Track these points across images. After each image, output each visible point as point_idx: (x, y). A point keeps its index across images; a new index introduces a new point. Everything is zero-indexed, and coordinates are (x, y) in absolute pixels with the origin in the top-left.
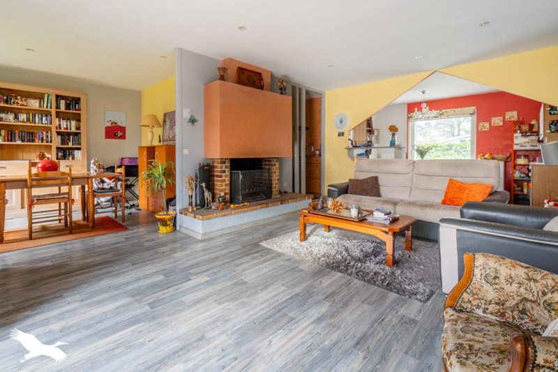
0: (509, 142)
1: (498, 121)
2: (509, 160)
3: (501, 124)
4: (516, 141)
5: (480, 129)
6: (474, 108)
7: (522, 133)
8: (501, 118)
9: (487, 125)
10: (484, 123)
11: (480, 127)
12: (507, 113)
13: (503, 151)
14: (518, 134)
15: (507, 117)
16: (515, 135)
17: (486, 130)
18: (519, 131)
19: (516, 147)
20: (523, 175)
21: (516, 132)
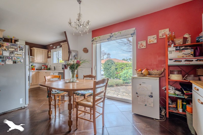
0: (162, 58)
1: (152, 39)
2: (163, 75)
3: (155, 41)
4: (170, 56)
5: (139, 47)
6: (134, 29)
7: (176, 47)
8: (155, 36)
9: (144, 43)
10: (142, 42)
11: (139, 45)
12: (160, 31)
13: (157, 67)
14: (172, 48)
15: (160, 35)
16: (170, 49)
17: (143, 47)
18: (173, 45)
19: (170, 63)
20: (177, 92)
21: (169, 46)
